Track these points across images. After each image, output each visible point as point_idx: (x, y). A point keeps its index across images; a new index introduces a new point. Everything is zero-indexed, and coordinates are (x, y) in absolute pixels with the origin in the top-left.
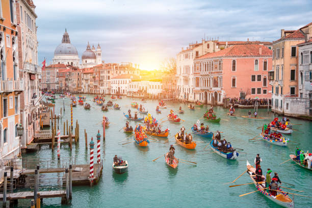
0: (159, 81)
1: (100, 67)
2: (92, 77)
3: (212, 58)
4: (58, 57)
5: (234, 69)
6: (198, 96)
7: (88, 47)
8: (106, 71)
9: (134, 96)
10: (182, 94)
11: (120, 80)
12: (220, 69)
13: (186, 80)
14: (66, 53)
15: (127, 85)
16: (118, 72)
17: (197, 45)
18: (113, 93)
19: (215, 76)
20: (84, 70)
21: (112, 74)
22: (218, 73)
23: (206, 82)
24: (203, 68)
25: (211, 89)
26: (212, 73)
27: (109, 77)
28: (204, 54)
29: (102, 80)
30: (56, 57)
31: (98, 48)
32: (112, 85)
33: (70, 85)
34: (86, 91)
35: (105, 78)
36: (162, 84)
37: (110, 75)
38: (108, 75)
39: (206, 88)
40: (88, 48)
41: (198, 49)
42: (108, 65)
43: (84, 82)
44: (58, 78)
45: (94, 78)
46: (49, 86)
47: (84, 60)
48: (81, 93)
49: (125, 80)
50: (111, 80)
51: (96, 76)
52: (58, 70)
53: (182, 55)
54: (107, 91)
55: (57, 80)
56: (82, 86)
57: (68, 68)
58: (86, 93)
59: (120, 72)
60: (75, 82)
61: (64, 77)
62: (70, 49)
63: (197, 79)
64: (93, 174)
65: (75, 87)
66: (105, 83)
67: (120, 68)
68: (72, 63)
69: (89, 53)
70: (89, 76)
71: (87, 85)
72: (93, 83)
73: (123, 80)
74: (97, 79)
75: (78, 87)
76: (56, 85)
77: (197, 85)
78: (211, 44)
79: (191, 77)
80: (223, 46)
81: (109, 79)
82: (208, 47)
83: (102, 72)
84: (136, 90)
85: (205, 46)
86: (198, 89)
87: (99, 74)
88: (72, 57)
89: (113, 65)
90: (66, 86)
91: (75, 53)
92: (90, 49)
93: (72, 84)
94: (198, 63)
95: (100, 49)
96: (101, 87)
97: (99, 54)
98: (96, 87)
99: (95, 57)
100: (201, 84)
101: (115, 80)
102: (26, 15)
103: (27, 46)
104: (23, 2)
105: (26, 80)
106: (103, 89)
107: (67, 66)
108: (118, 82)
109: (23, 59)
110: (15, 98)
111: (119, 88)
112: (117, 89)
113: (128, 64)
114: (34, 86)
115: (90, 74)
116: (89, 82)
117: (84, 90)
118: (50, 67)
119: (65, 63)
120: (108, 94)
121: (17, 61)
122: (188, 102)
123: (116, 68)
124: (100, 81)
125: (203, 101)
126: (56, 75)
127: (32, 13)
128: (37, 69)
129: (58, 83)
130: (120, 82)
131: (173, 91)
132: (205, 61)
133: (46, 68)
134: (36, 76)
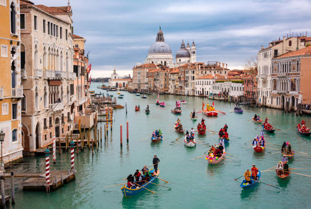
0: (241, 83)
1: (185, 67)
3: (290, 57)
4: (152, 56)
6: (275, 100)
8: (190, 71)
9: (216, 98)
10: (260, 97)
11: (204, 81)
12: (298, 71)
13: (265, 82)
14: (159, 52)
15: (210, 86)
16: (204, 72)
17: (277, 43)
18: (197, 95)
19: (292, 78)
20: (171, 70)
21: (198, 74)
22: (296, 74)
23: (284, 84)
24: (281, 69)
25: (288, 92)
26: (289, 74)
27: (194, 77)
28: (285, 52)
29: (187, 81)
30: (149, 57)
31: (192, 46)
32: (196, 86)
33: (158, 85)
34: (172, 92)
35: (190, 79)
37: (195, 75)
38: (193, 75)
39: (282, 92)
40: (183, 46)
41: (276, 47)
42: (194, 65)
43: (171, 82)
44: (147, 78)
45: (180, 78)
46: (139, 87)
47: (178, 59)
48: (167, 94)
49: (209, 81)
50: (195, 81)
51: (182, 76)
52: (147, 70)
53: (261, 54)
54: (192, 92)
55: (146, 80)
56: (169, 87)
57: (158, 68)
58: (172, 94)
59: (206, 72)
60: (163, 83)
61: (153, 77)
62: (163, 48)
63: (275, 81)
65: (163, 87)
66: (190, 84)
67: (205, 67)
68: (165, 62)
69: (183, 52)
70: (176, 77)
71: (173, 85)
72: (178, 83)
73: (206, 81)
74: (182, 79)
75: (165, 87)
76: (146, 86)
77: (275, 88)
78: (294, 41)
79: (269, 79)
80: (310, 43)
81: (193, 79)
82: (290, 44)
83: (188, 72)
84: (218, 92)
85: (286, 43)
86: (275, 92)
87: (184, 75)
88: (165, 56)
89: (198, 65)
90: (155, 87)
91: (169, 52)
92: (185, 47)
93: (160, 85)
94: (275, 63)
95: (195, 47)
96: (186, 88)
97: (194, 53)
98: (181, 87)
99: (189, 56)
100: (279, 86)
101: (199, 80)
102: (46, 23)
103: (45, 54)
104: (40, 11)
105: (41, 86)
106: (187, 90)
107: (158, 66)
108: (202, 83)
109: (33, 66)
110: (13, 105)
111: (203, 89)
112: (201, 90)
113: (215, 63)
114: (58, 92)
115: (176, 75)
116: (176, 83)
117: (171, 90)
118: (141, 67)
119: (159, 62)
120: (192, 96)
121: (18, 69)
122: (266, 107)
123: (201, 67)
124: (185, 81)
125: (280, 106)
126: (145, 75)
127: (59, 20)
128: (60, 75)
129: (147, 84)
130: (204, 83)
131: (254, 93)
132: (283, 61)
133: (137, 67)
134: (64, 82)
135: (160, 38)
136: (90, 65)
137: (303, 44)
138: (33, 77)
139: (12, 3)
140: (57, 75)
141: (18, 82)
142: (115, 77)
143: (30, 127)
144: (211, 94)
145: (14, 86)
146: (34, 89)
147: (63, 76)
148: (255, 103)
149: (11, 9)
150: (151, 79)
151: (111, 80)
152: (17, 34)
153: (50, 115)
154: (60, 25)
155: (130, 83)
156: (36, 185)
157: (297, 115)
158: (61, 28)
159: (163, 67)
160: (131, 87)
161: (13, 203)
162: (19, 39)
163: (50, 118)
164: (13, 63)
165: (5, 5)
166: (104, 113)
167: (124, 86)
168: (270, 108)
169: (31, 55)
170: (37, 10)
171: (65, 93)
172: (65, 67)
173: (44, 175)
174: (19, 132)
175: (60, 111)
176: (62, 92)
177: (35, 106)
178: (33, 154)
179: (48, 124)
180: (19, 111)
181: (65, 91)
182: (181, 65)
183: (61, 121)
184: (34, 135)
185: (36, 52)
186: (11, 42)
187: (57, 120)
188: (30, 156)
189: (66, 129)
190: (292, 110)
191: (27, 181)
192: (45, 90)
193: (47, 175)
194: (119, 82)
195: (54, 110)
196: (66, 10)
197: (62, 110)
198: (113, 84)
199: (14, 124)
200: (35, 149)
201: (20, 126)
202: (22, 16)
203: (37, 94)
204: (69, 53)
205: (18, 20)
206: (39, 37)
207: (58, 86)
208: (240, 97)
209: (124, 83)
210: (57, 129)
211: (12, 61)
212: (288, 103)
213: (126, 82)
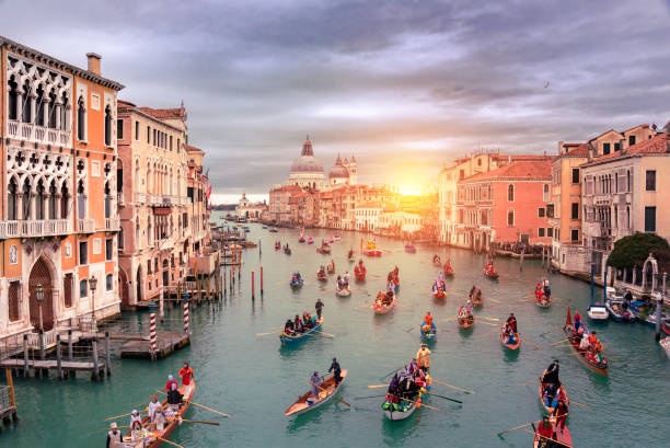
0: (418, 213)
1: (342, 190)
2: (331, 204)
3: (480, 181)
4: (296, 175)
5: (511, 198)
6: (461, 237)
7: (339, 160)
8: (349, 197)
9: (383, 233)
10: (443, 233)
11: (368, 209)
12: (489, 198)
13: (448, 213)
14: (306, 170)
15: (376, 218)
16: (368, 198)
17: (464, 161)
18: (358, 229)
19: (484, 207)
20: (323, 194)
21: (359, 201)
22: (487, 203)
23: (473, 216)
24: (468, 195)
25: (478, 227)
26: (479, 203)
27: (353, 204)
28: (473, 174)
29: (344, 210)
30: (293, 176)
31: (351, 162)
32: (357, 217)
33: (304, 216)
34: (324, 225)
35: (349, 207)
36: (421, 218)
37: (355, 202)
38: (352, 202)
39: (473, 226)
40: (339, 162)
41: (464, 166)
42: (354, 188)
44: (289, 206)
45: (334, 205)
46: (278, 218)
47: (332, 180)
48: (317, 227)
49: (374, 209)
50: (356, 210)
51: (337, 203)
52: (290, 195)
53: (444, 174)
54: (351, 225)
55: (288, 208)
56: (320, 217)
57: (304, 191)
58: (324, 228)
59: (370, 198)
60: (311, 212)
61: (297, 204)
62: (312, 165)
63: (461, 212)
64: (154, 345)
65: (311, 218)
66: (348, 214)
67: (370, 191)
68: (314, 184)
69: (339, 170)
70: (329, 204)
71: (325, 215)
72: (332, 213)
73: (371, 210)
74: (338, 207)
75: (314, 218)
76: (288, 216)
77: (462, 222)
79: (454, 209)
80: (503, 162)
81: (353, 208)
82: (480, 164)
83: (345, 198)
84: (386, 225)
85: (475, 162)
86: (462, 226)
87: (341, 200)
88: (315, 175)
89: (360, 188)
90: (300, 218)
91: (320, 169)
92: (341, 164)
93: (307, 214)
94: (463, 187)
95: (354, 164)
96: (343, 220)
97: (354, 171)
98: (336, 219)
99: (347, 175)
100: (466, 219)
101: (361, 209)
102: (152, 131)
103: (149, 171)
104: (143, 116)
105: (143, 216)
106: (345, 222)
107: (304, 188)
108: (364, 213)
109: (134, 189)
110: (107, 241)
111: (366, 221)
112: (364, 223)
113: (383, 186)
114: (167, 224)
115: (329, 201)
116: (329, 213)
117: (323, 223)
118: (280, 190)
119: (306, 184)
120: (351, 231)
121: (114, 193)
122: (450, 246)
123: (364, 192)
124: (342, 210)
125: (467, 245)
126: (287, 201)
127: (169, 127)
128: (169, 200)
129: (289, 213)
130: (368, 213)
131: (434, 228)
132: (471, 185)
133: (276, 191)
134: (175, 210)
135: (307, 150)
136: (211, 187)
137: (495, 163)
138: (132, 204)
139: (108, 106)
140: (165, 200)
141: (114, 210)
142: (245, 204)
143: (129, 271)
144: (378, 228)
145: (108, 215)
146: (134, 220)
147: (174, 202)
148: (435, 241)
149: (105, 114)
150: (295, 207)
151: (239, 207)
152: (112, 146)
153: (155, 255)
154: (169, 133)
155: (266, 213)
156: (137, 350)
157: (489, 257)
158: (171, 137)
159: (312, 190)
160: (266, 217)
161: (109, 374)
162: (116, 153)
163: (156, 259)
164: (107, 185)
165: (98, 108)
166: (229, 253)
167: (257, 216)
168: (456, 247)
169: (130, 174)
170: (140, 114)
171: (176, 226)
172: (175, 189)
173: (148, 338)
174: (115, 278)
175: (169, 250)
176: (172, 224)
177: (135, 243)
178: (134, 309)
179: (153, 269)
180: (115, 249)
181: (176, 221)
182: (337, 187)
183: (170, 264)
184: (135, 283)
185: (137, 169)
186: (105, 157)
187: (165, 262)
188: (130, 310)
189: (177, 275)
190: (484, 251)
191: (126, 345)
192: (149, 220)
193: (152, 337)
194: (250, 210)
195: (161, 249)
196: (178, 114)
197: (172, 249)
198: (242, 213)
199: (109, 267)
200: (136, 302)
201: (116, 269)
202: (120, 123)
203: (138, 226)
204: (181, 170)
205: (114, 127)
206: (141, 149)
207: (166, 215)
208: (416, 233)
209: (257, 212)
210: (165, 274)
211: (105, 182)
212: (478, 242)
213: (260, 211)
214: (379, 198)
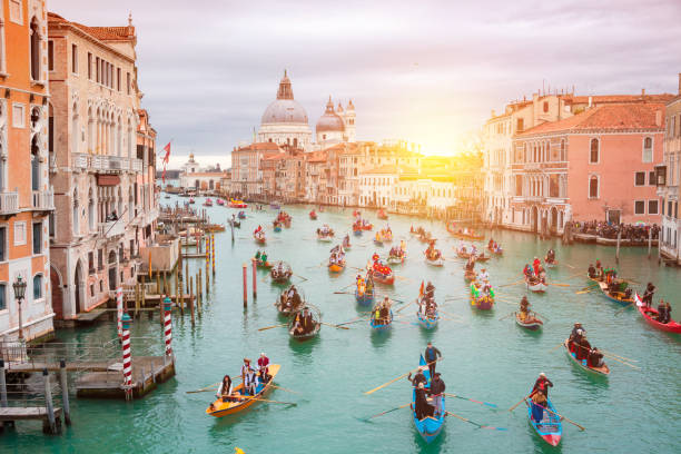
0: (451, 181)
1: (339, 149)
2: (323, 170)
3: (548, 134)
4: (269, 127)
5: (595, 158)
6: (519, 215)
7: (330, 106)
8: (349, 160)
9: (401, 210)
10: (490, 209)
11: (377, 177)
12: (562, 159)
13: (499, 180)
14: (284, 120)
15: (389, 188)
16: (376, 160)
17: (522, 106)
18: (363, 204)
19: (554, 172)
20: (311, 154)
21: (363, 164)
22: (558, 166)
23: (537, 185)
24: (530, 155)
25: (545, 201)
26: (547, 166)
27: (356, 170)
28: (536, 124)
29: (342, 178)
30: (264, 129)
31: (348, 108)
32: (361, 188)
33: (283, 186)
34: (313, 199)
35: (349, 173)
36: (455, 188)
37: (358, 166)
38: (354, 166)
39: (535, 199)
40: (330, 110)
41: (525, 113)
42: (356, 145)
43: (309, 179)
44: (261, 172)
45: (328, 171)
46: (245, 189)
47: (321, 134)
48: (303, 203)
49: (386, 177)
50: (359, 177)
51: (332, 168)
52: (262, 156)
53: (492, 126)
54: (352, 199)
55: (259, 175)
56: (307, 188)
57: (282, 151)
58: (312, 203)
59: (379, 161)
60: (293, 180)
61: (272, 169)
62: (291, 113)
63: (519, 178)
64: (129, 378)
65: (293, 190)
66: (348, 183)
67: (379, 151)
68: (295, 140)
69: (331, 120)
70: (320, 169)
71: (314, 186)
72: (325, 182)
73: (382, 177)
74: (333, 174)
75: (298, 189)
76: (259, 186)
77: (519, 192)
78: (553, 102)
79: (508, 174)
80: (580, 107)
81: (356, 174)
82: (546, 109)
83: (344, 160)
84: (405, 199)
85: (539, 106)
86: (520, 199)
87: (338, 165)
88: (296, 128)
89: (365, 146)
90: (277, 189)
91: (303, 120)
92: (333, 112)
93: (287, 185)
94: (520, 143)
95: (352, 112)
96: (341, 192)
97: (352, 122)
98: (331, 190)
99: (342, 128)
100: (526, 189)
101: (368, 177)
102: (94, 60)
103: (91, 121)
104: (83, 36)
105: (83, 187)
106: (343, 195)
107: (282, 147)
108: (372, 182)
109: (70, 146)
110: (35, 225)
111: (375, 193)
112: (372, 195)
113: (397, 143)
114: (114, 198)
115: (320, 165)
116: (319, 181)
117: (310, 196)
118: (248, 149)
119: (283, 141)
120: (353, 207)
121: (44, 153)
122: (502, 228)
123: (371, 151)
124: (339, 178)
125: (528, 226)
126: (257, 164)
127: (117, 54)
128: (118, 164)
129: (261, 182)
130: (377, 182)
131: (476, 202)
132: (537, 140)
133: (241, 150)
134: (124, 178)
135: (285, 91)
136: (169, 145)
137: (568, 108)
138: (69, 170)
139: (34, 18)
140: (113, 164)
141: (44, 180)
142: (193, 170)
143: (64, 269)
144: (393, 203)
145: (35, 187)
146: (70, 194)
147: (124, 166)
148: (479, 221)
149: (30, 32)
150: (270, 173)
151: (185, 175)
152: (42, 81)
153: (99, 246)
154: (117, 63)
155: (226, 182)
156: (101, 386)
158: (119, 69)
159: (293, 149)
160: (227, 188)
161: (68, 422)
162: (46, 92)
163: (100, 251)
164: (34, 141)
165: (20, 22)
167: (212, 187)
168: (510, 229)
169: (66, 125)
170: (77, 33)
171: (125, 203)
172: (122, 147)
173: (118, 366)
174: (46, 281)
175: (117, 238)
176: (121, 200)
177: (72, 228)
178: (72, 324)
179: (96, 265)
180: (46, 237)
181: (125, 196)
182: (328, 146)
183: (118, 257)
184: (72, 287)
185: (75, 117)
186: (32, 98)
187: (112, 255)
188: (68, 328)
189: (127, 273)
190: (554, 234)
192: (90, 194)
193: (126, 366)
194: (201, 179)
195: (108, 236)
196: (125, 34)
197: (122, 235)
198: (190, 183)
199: (37, 264)
200: (74, 315)
201: (47, 267)
202: (51, 43)
203: (76, 201)
204: (132, 119)
205: (44, 53)
206: (81, 87)
207: (113, 186)
208: (450, 208)
209: (212, 182)
210: (112, 273)
211: (32, 136)
212: (544, 221)
213: (217, 179)
214: (393, 159)
